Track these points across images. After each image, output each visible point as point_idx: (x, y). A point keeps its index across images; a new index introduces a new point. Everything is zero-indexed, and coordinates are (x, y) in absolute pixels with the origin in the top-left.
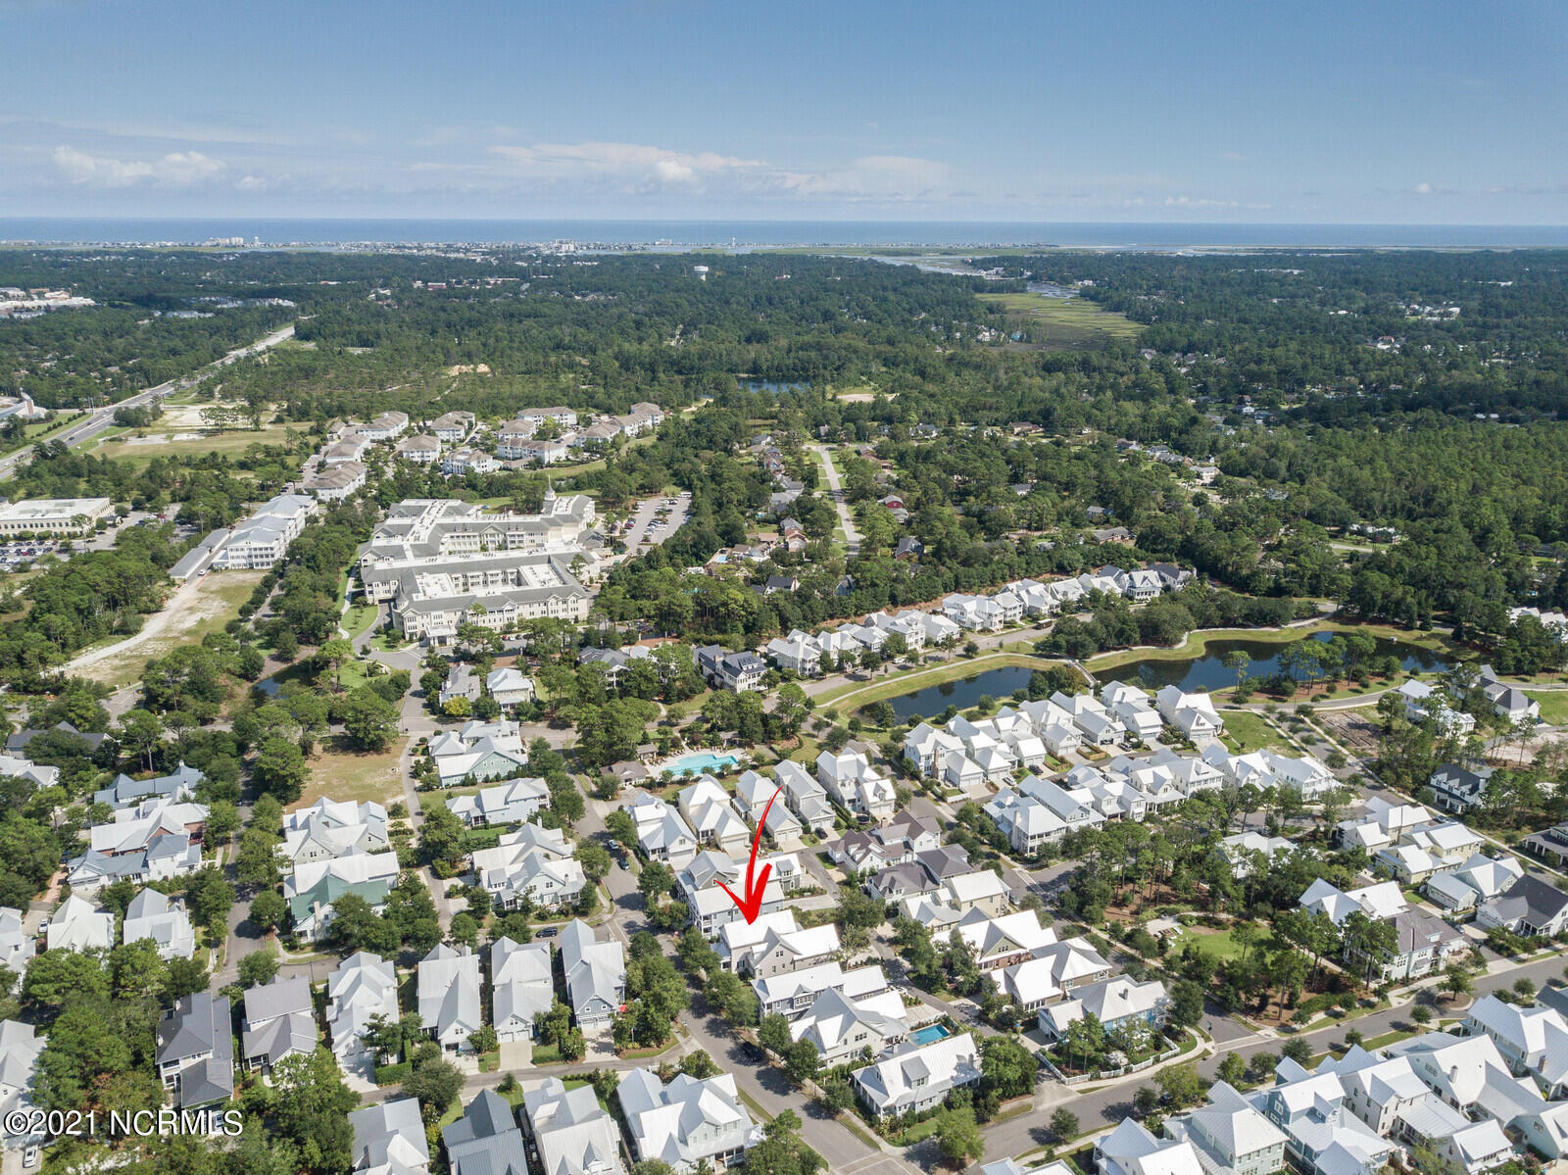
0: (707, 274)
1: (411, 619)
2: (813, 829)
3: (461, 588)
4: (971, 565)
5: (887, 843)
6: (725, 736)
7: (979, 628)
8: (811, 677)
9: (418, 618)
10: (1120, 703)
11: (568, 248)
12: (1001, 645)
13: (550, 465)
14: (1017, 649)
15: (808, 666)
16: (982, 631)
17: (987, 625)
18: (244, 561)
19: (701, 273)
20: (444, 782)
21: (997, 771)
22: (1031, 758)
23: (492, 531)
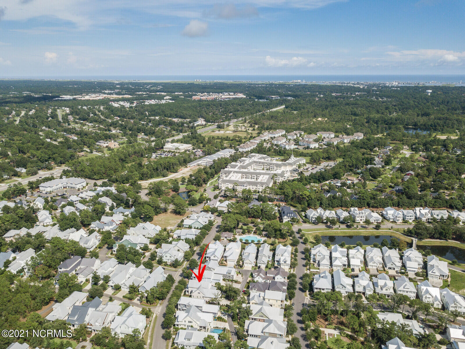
0: (431, 93)
1: (221, 184)
2: (258, 266)
3: (255, 179)
4: (411, 199)
5: (268, 275)
6: (264, 233)
7: (391, 220)
8: (314, 223)
9: (223, 184)
10: (408, 256)
11: (395, 84)
12: (392, 228)
13: (311, 149)
14: (397, 230)
15: (313, 219)
16: (392, 222)
17: (395, 220)
18: (205, 164)
19: (429, 93)
20: (184, 226)
21: (336, 266)
22: (354, 265)
23: (266, 165)
